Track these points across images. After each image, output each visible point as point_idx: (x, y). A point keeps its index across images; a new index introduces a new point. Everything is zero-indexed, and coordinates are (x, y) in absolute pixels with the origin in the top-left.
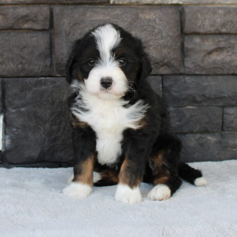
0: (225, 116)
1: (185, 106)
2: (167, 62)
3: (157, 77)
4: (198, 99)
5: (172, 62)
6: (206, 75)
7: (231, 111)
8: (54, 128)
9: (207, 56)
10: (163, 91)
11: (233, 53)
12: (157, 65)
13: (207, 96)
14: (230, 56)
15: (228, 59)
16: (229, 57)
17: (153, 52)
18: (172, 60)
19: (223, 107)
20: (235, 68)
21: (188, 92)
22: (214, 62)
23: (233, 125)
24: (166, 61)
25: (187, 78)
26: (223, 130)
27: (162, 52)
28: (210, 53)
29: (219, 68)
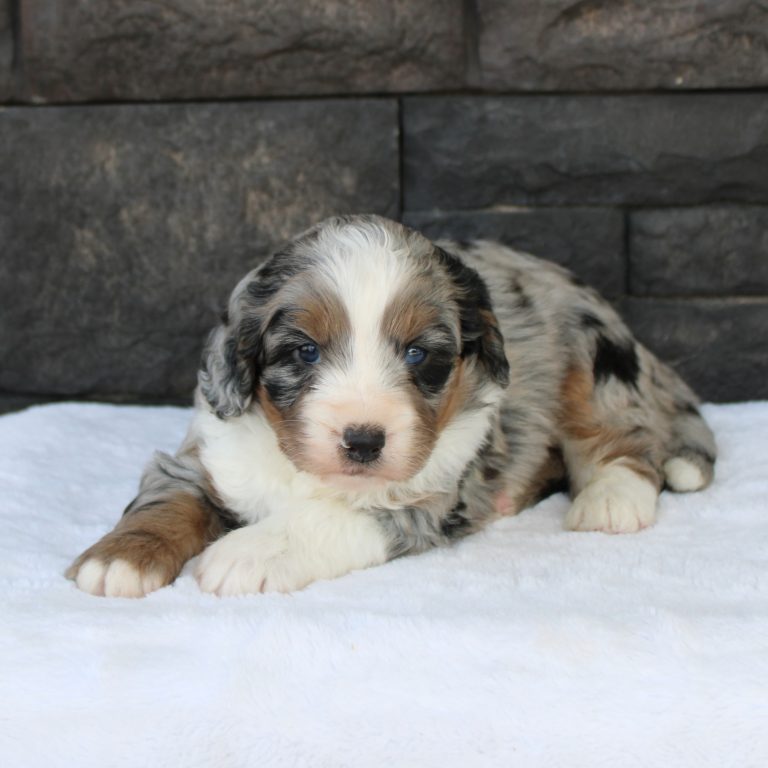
0: (637, 240)
1: (488, 205)
2: (412, 50)
3: (380, 103)
4: (531, 179)
5: (432, 48)
6: (560, 93)
7: (658, 222)
8: (26, 278)
9: (562, 25)
10: (402, 150)
11: (656, 12)
12: (377, 58)
13: (563, 168)
14: (646, 22)
15: (639, 33)
16: (642, 29)
17: (361, 13)
18: (431, 40)
19: (629, 208)
20: (666, 67)
21: (495, 155)
22: (588, 48)
23: (668, 274)
24: (408, 44)
25: (492, 106)
26: (629, 291)
27: (393, 14)
28: (571, 14)
29: (605, 67)
